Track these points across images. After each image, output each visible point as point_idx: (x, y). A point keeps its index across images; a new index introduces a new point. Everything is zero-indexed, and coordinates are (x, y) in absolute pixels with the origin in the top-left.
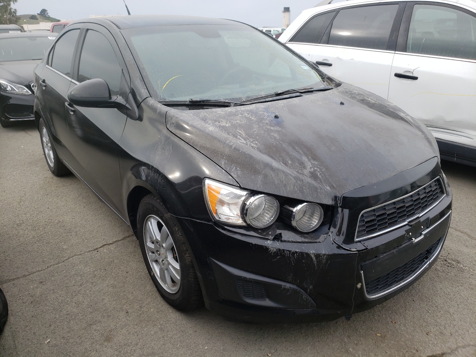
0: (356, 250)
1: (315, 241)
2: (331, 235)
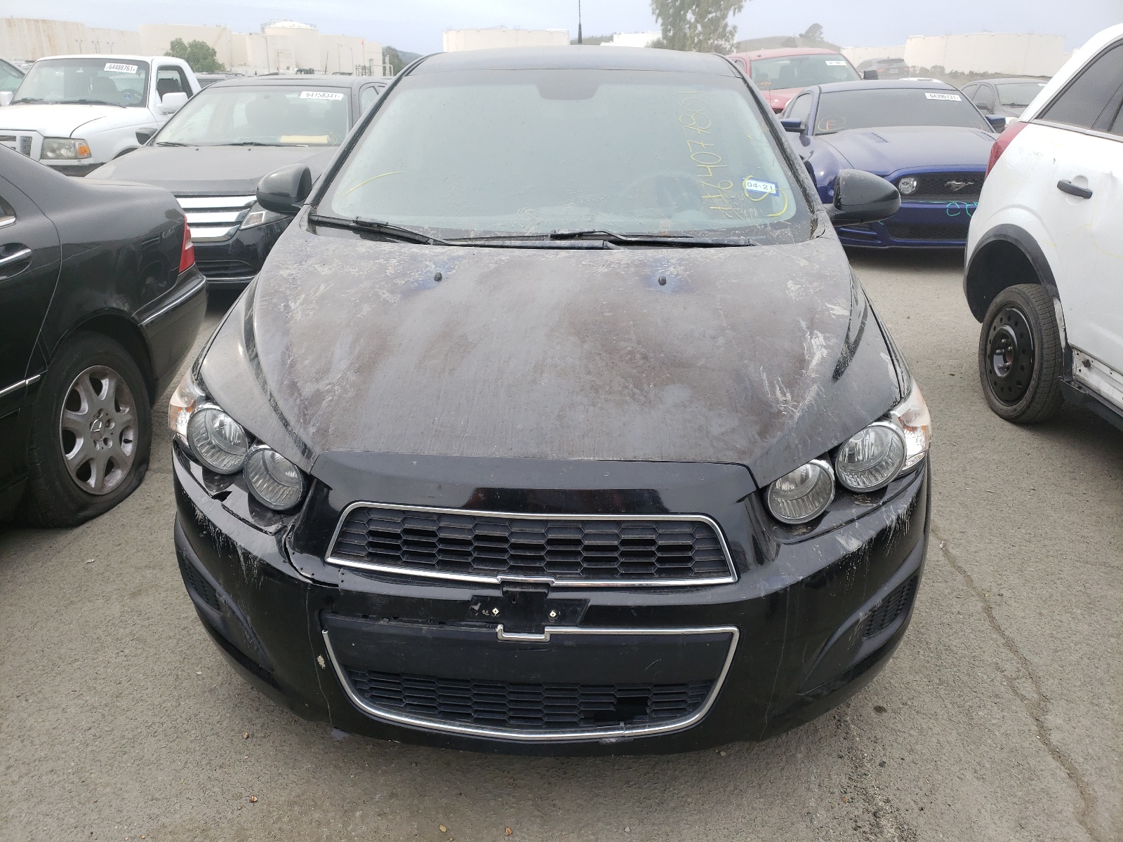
0: (309, 576)
1: (262, 527)
2: (289, 528)
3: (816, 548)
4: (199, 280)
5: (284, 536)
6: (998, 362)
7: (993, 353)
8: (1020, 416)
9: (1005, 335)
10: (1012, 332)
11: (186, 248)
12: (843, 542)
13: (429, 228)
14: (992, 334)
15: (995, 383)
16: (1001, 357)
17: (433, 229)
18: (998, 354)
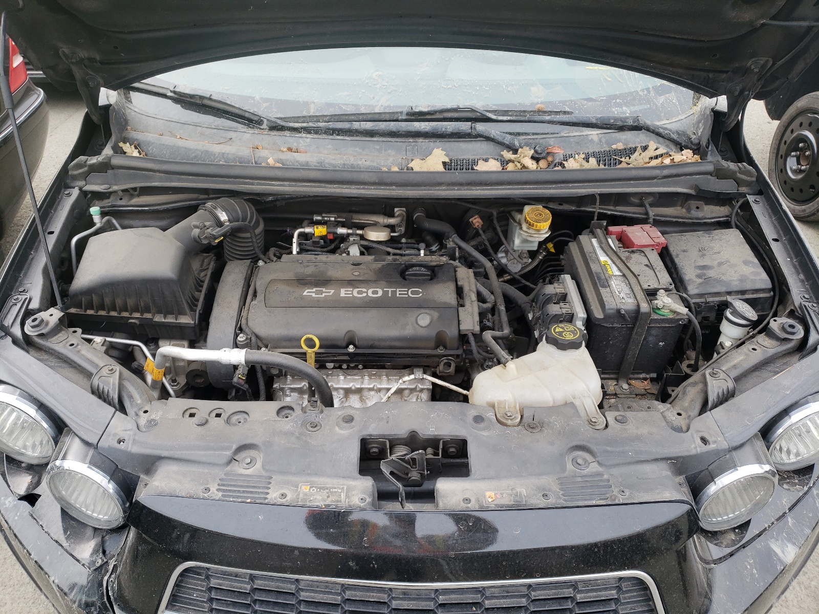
2: (111, 567)
3: (749, 564)
4: (36, 96)
5: (106, 578)
6: (791, 163)
7: (787, 155)
8: (808, 216)
9: (805, 139)
10: (811, 137)
11: (15, 65)
12: (778, 551)
13: (261, 98)
14: (789, 137)
15: (785, 182)
16: (795, 159)
17: (265, 100)
18: (793, 156)
